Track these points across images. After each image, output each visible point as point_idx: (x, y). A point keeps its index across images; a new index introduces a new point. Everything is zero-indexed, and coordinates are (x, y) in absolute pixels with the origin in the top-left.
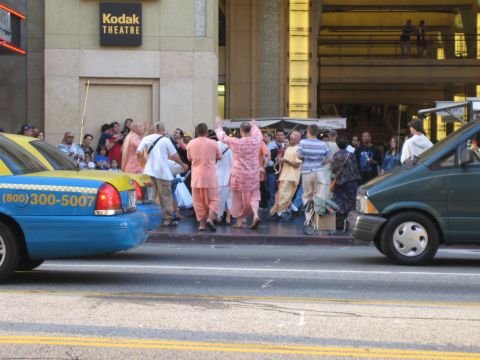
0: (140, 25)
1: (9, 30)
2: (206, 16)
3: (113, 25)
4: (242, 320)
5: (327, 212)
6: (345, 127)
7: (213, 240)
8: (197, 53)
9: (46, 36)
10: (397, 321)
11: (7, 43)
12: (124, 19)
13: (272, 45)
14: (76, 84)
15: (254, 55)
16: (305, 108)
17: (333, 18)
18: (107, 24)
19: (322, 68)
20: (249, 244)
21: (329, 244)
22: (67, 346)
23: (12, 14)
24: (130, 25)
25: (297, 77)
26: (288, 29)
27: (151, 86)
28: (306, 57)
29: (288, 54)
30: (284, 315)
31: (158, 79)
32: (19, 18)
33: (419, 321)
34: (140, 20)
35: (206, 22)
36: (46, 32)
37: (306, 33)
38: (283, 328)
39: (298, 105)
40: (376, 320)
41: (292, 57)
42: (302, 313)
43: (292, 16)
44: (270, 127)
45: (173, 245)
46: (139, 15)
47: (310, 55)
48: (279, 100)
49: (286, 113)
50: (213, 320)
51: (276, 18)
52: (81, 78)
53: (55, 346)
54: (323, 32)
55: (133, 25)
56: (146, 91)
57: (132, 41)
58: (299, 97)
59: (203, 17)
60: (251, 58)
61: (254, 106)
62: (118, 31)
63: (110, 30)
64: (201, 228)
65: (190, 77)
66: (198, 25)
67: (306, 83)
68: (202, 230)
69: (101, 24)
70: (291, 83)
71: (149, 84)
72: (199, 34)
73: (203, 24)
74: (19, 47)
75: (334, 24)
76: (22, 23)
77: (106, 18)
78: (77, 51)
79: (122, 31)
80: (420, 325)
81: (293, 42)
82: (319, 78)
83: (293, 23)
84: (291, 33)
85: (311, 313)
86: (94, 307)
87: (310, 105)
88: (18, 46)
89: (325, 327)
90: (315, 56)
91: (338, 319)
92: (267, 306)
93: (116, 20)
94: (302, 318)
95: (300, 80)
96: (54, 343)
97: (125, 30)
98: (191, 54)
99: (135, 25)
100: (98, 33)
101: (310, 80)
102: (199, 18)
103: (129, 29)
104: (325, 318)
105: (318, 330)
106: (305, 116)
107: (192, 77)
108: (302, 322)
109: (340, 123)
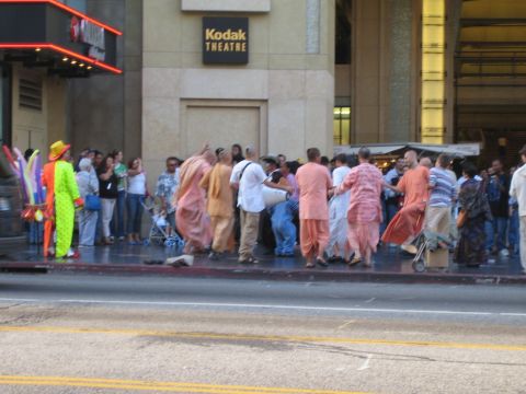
0: (247, 41)
1: (102, 47)
2: (319, 31)
3: (218, 42)
4: (299, 364)
5: (439, 247)
6: (478, 153)
7: (312, 277)
8: (309, 73)
9: (144, 54)
10: (473, 366)
11: (100, 61)
12: (228, 35)
13: (403, 63)
14: (176, 105)
15: (382, 74)
16: (440, 133)
17: (474, 33)
18: (210, 41)
19: (459, 88)
20: (352, 281)
21: (439, 282)
22: (94, 388)
23: (106, 30)
24: (235, 42)
25: (431, 98)
26: (420, 45)
27: (258, 108)
28: (440, 76)
29: (421, 73)
30: (348, 358)
31: (266, 101)
32: (115, 35)
33: (498, 367)
34: (247, 36)
35: (319, 37)
36: (145, 49)
37: (441, 49)
38: (341, 372)
39: (432, 129)
40: (450, 364)
41: (425, 77)
42: (370, 356)
43: (426, 32)
44: (393, 153)
45: (265, 282)
46: (246, 30)
47: (445, 74)
48: (410, 123)
49: (418, 138)
50: (267, 362)
51: (407, 33)
52: (182, 99)
53: (82, 387)
54: (465, 49)
55: (238, 41)
56: (252, 114)
57: (238, 59)
58: (433, 120)
59: (316, 33)
60: (379, 77)
61: (382, 131)
62: (223, 48)
63: (214, 47)
64: (308, 264)
65: (301, 98)
66: (310, 41)
67: (441, 105)
68: (309, 267)
69: (204, 41)
70: (424, 105)
71: (256, 106)
72: (311, 51)
73: (316, 39)
74: (115, 67)
75: (479, 40)
76: (118, 40)
77: (209, 34)
78: (178, 70)
79: (226, 48)
80: (497, 371)
81: (426, 60)
82: (456, 99)
83: (426, 40)
84: (425, 49)
85: (380, 356)
86: (142, 347)
87: (445, 130)
88: (114, 65)
89: (388, 372)
90: (451, 74)
91: (407, 363)
92: (334, 348)
93: (220, 36)
94: (367, 361)
95: (434, 101)
96: (82, 384)
97: (230, 47)
98: (303, 73)
99: (241, 42)
100: (201, 50)
101: (445, 102)
102: (312, 33)
103: (234, 45)
104: (392, 363)
105: (379, 376)
106: (439, 141)
107: (304, 98)
108: (365, 365)
109: (473, 149)
